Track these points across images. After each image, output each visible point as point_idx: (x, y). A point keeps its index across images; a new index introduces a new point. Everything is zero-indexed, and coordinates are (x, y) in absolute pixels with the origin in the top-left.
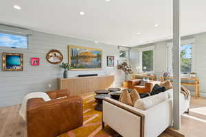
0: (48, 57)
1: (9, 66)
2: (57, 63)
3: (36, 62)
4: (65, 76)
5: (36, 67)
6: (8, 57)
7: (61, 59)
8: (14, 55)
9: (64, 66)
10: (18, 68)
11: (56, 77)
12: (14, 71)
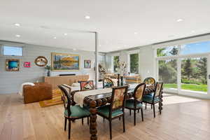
0: (36, 61)
1: (10, 68)
2: (43, 66)
3: (28, 65)
4: (48, 75)
5: (27, 69)
6: (10, 62)
7: (46, 62)
8: (13, 61)
9: (48, 68)
10: (16, 69)
11: (42, 75)
12: (13, 70)
